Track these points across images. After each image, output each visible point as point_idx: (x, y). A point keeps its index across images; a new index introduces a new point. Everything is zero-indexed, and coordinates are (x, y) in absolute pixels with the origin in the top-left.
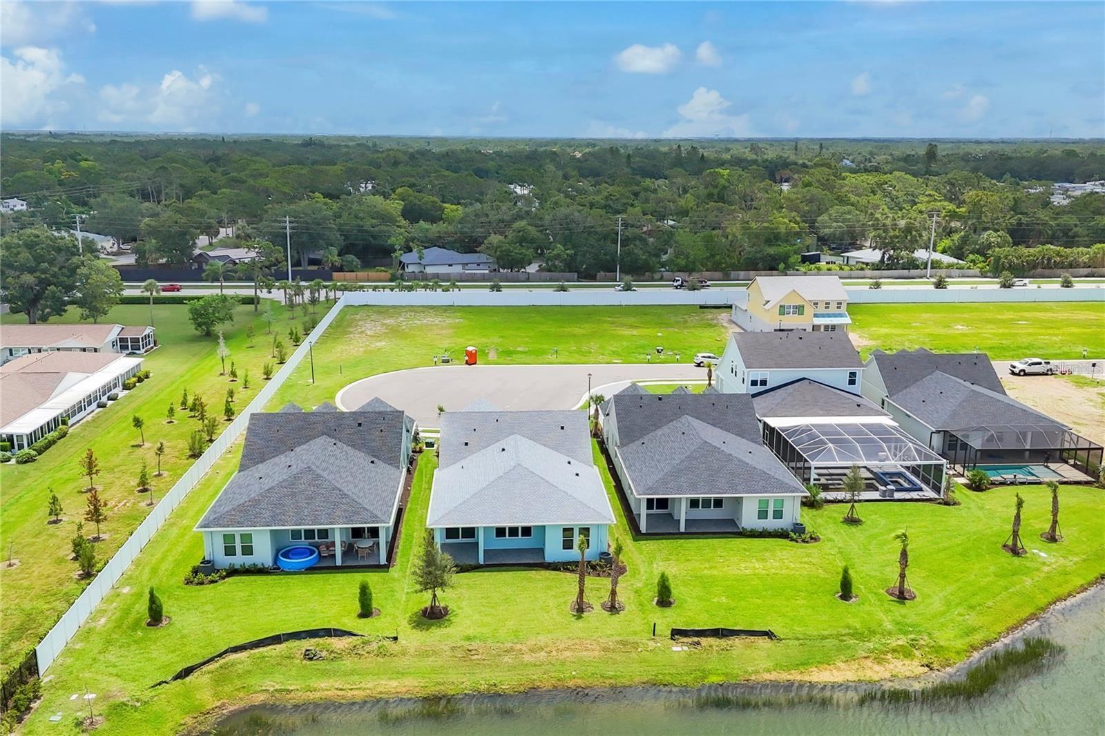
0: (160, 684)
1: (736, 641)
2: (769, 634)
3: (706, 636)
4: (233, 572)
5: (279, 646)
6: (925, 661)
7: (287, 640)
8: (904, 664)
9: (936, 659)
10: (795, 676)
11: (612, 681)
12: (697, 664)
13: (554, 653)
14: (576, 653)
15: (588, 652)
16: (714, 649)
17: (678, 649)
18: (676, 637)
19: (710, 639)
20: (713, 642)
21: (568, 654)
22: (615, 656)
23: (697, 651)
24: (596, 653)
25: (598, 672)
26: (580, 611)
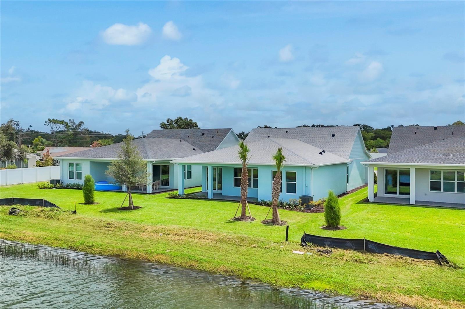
2: (436, 257)
4: (68, 187)
12: (308, 267)
13: (171, 236)
14: (190, 239)
15: (201, 240)
16: (345, 258)
17: (300, 252)
18: (308, 244)
19: (348, 251)
20: (350, 254)
21: (182, 238)
22: (223, 246)
23: (320, 257)
24: (208, 241)
25: (192, 254)
26: (237, 219)
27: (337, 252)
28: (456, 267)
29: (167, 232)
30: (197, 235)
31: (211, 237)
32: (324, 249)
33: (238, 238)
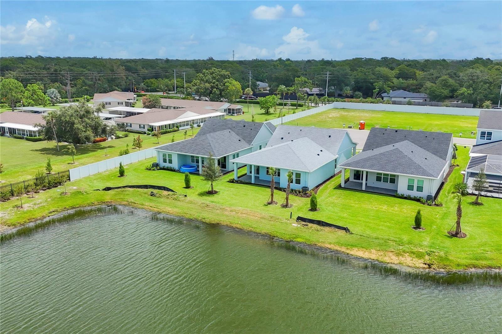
0: (97, 190)
1: (327, 229)
2: (346, 229)
3: (314, 223)
4: (164, 169)
5: (146, 189)
6: (428, 262)
7: (150, 188)
8: (412, 260)
9: (437, 263)
10: (343, 249)
11: (252, 229)
12: (297, 232)
13: (239, 214)
14: (248, 216)
15: (253, 217)
16: (312, 229)
17: (295, 225)
18: (299, 221)
19: (315, 225)
20: (315, 226)
21: (245, 215)
22: (263, 221)
23: (303, 228)
24: (256, 218)
25: (250, 224)
26: (269, 204)
27: (310, 225)
28: (352, 234)
29: (237, 212)
30: (251, 214)
31: (258, 215)
32: (306, 223)
33: (270, 216)
